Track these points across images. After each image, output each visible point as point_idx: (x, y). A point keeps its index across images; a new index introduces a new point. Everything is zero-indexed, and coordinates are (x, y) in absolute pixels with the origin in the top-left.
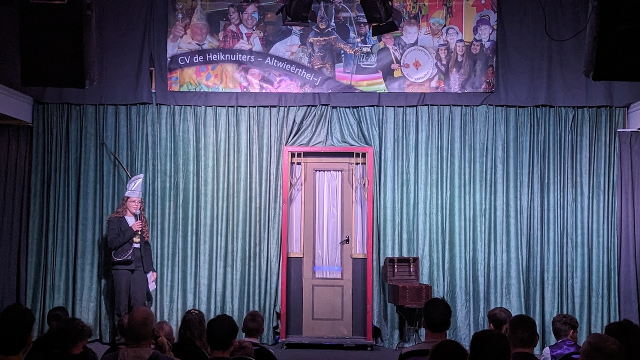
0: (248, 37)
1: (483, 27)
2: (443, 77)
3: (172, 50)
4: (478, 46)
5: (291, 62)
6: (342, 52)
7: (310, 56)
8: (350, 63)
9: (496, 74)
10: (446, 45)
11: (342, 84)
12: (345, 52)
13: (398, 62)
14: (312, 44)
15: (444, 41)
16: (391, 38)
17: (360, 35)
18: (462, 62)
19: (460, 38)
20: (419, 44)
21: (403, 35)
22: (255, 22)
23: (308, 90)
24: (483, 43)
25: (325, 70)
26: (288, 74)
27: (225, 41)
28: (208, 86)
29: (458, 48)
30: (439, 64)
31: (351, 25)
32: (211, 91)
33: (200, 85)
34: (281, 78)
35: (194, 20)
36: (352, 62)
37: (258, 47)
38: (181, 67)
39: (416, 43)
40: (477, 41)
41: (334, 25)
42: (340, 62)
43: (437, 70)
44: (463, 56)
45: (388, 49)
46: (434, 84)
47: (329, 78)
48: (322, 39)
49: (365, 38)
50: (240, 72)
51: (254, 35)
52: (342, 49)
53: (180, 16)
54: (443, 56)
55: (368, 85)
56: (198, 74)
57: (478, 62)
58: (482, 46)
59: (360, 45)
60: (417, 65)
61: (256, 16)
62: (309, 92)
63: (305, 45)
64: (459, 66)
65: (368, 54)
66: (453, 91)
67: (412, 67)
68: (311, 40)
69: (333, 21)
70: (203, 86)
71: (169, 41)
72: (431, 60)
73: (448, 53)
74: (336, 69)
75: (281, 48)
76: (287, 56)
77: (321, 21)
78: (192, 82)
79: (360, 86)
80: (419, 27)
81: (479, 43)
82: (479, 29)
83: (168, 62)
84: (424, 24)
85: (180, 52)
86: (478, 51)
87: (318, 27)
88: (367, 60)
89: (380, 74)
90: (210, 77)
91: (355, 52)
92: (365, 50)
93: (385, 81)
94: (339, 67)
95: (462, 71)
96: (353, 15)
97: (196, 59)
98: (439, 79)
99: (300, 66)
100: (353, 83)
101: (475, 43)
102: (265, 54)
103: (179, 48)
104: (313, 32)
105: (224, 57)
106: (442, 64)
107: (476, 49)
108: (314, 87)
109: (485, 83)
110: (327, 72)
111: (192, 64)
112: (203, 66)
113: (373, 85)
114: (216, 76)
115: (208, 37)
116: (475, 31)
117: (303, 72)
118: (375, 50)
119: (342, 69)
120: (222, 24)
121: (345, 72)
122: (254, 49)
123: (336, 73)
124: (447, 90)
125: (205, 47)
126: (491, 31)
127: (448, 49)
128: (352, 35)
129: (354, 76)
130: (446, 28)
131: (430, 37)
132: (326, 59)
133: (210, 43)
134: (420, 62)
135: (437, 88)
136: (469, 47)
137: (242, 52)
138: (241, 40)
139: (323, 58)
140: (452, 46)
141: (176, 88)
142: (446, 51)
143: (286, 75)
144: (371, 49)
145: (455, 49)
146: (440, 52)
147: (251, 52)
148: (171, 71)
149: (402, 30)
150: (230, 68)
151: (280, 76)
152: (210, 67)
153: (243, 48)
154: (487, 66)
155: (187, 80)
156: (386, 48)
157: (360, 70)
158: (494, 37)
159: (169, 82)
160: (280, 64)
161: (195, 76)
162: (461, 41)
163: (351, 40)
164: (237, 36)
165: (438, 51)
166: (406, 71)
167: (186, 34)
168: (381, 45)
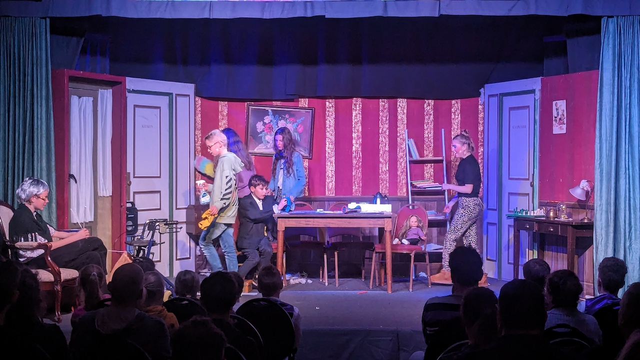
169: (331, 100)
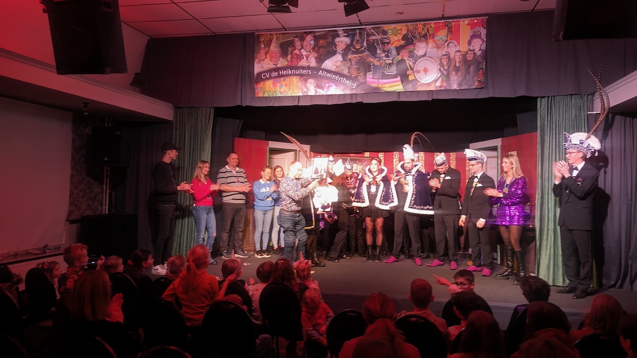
0: (307, 57)
1: (476, 40)
2: (445, 79)
3: (257, 69)
4: (472, 54)
5: (336, 73)
6: (372, 64)
7: (349, 68)
8: (377, 72)
9: (486, 74)
10: (448, 55)
11: (372, 87)
12: (374, 64)
13: (412, 69)
14: (350, 60)
15: (445, 52)
16: (406, 52)
17: (384, 51)
18: (459, 67)
19: (458, 49)
20: (427, 56)
21: (415, 49)
22: (312, 47)
23: (348, 92)
24: (476, 52)
25: (359, 77)
26: (334, 81)
27: (292, 61)
28: (281, 93)
29: (456, 57)
30: (442, 69)
31: (378, 44)
32: (283, 95)
33: (275, 92)
34: (329, 84)
35: (272, 48)
36: (379, 71)
37: (313, 63)
38: (263, 80)
39: (425, 55)
40: (471, 50)
41: (366, 45)
42: (370, 71)
43: (440, 73)
44: (460, 62)
45: (404, 60)
46: (438, 84)
47: (362, 83)
48: (357, 56)
49: (388, 53)
50: (302, 81)
51: (311, 56)
52: (372, 62)
53: (263, 46)
54: (445, 63)
55: (390, 87)
56: (274, 85)
57: (472, 66)
58: (475, 54)
59: (384, 58)
60: (426, 71)
61: (312, 42)
62: (348, 93)
63: (346, 60)
64: (457, 70)
65: (390, 64)
66: (452, 89)
67: (422, 73)
68: (350, 57)
69: (365, 42)
70: (278, 92)
71: (255, 63)
72: (436, 66)
73: (449, 61)
74: (367, 77)
75: (329, 64)
76: (333, 68)
77: (357, 43)
78: (271, 90)
79: (384, 88)
80: (427, 43)
81: (472, 52)
82: (472, 41)
83: (255, 77)
84: (430, 41)
85: (263, 70)
86: (471, 59)
87: (355, 48)
88: (389, 68)
89: (399, 79)
90: (283, 86)
91: (380, 64)
92: (388, 62)
93: (402, 83)
94: (370, 75)
95: (460, 73)
96: (379, 37)
97: (273, 75)
98: (442, 80)
99: (342, 75)
100: (379, 86)
101: (469, 52)
102: (318, 69)
103: (262, 67)
104: (351, 51)
105: (291, 72)
106: (444, 69)
107: (470, 57)
108: (352, 89)
109: (477, 82)
110: (361, 79)
111: (270, 78)
112: (278, 79)
113: (393, 86)
114: (286, 86)
115: (281, 58)
116: (470, 43)
117: (344, 80)
118: (395, 62)
119: (371, 76)
120: (290, 49)
121: (373, 78)
122: (311, 65)
123: (368, 79)
124: (448, 88)
125: (278, 66)
126: (482, 42)
127: (449, 58)
128: (379, 51)
129: (380, 81)
130: (447, 43)
131: (435, 50)
132: (360, 70)
133: (282, 63)
134: (428, 68)
135: (441, 87)
136: (464, 56)
137: (303, 68)
138: (303, 60)
139: (358, 69)
140: (452, 56)
141: (261, 95)
142: (447, 60)
143: (333, 82)
144: (392, 61)
145: (454, 57)
146: (443, 60)
147: (309, 68)
148: (257, 83)
149: (415, 46)
150: (295, 79)
151: (328, 83)
152: (282, 79)
153: (304, 65)
154: (478, 69)
155: (267, 89)
156: (403, 60)
157: (385, 77)
158: (484, 47)
159: (256, 91)
160: (329, 75)
161: (272, 86)
162: (459, 51)
163: (378, 56)
164: (300, 57)
165: (441, 60)
166: (417, 75)
167: (266, 58)
168: (400, 58)
169: (382, 153)
